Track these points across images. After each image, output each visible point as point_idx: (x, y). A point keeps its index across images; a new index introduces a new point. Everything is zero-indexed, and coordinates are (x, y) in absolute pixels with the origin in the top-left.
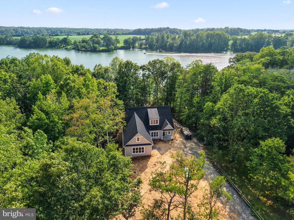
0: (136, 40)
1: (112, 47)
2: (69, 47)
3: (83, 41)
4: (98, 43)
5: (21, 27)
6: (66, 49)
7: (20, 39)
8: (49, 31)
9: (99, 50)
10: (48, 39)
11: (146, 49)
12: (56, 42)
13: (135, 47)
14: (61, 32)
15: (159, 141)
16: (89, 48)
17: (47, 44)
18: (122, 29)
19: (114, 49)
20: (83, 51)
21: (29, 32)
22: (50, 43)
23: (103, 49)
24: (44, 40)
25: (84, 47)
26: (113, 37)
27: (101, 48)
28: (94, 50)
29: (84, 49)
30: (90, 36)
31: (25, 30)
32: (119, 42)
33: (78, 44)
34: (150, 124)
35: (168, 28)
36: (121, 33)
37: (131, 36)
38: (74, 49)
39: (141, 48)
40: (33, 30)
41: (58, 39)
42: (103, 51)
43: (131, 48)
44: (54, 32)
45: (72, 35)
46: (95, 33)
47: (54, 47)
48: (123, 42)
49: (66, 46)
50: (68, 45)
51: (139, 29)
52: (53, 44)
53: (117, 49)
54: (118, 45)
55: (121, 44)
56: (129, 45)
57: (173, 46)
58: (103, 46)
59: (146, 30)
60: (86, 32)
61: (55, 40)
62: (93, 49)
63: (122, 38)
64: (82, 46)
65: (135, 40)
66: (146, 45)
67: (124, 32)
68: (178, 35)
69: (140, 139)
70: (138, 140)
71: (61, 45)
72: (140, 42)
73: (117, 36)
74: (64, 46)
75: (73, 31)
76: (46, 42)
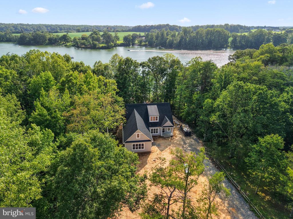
1: (112, 44)
2: (69, 44)
3: (83, 38)
4: (98, 40)
5: (21, 24)
6: (66, 46)
7: (19, 35)
8: (49, 28)
9: (99, 47)
10: (48, 36)
11: (145, 46)
12: (56, 39)
13: (135, 44)
14: (61, 29)
15: (159, 138)
16: (88, 45)
17: (47, 41)
18: (121, 26)
19: (114, 46)
20: (83, 48)
21: (28, 29)
22: (50, 40)
24: (44, 37)
25: (84, 44)
26: (113, 34)
27: (101, 45)
28: (94, 47)
29: (83, 46)
30: (90, 33)
31: (25, 27)
32: (119, 39)
33: (78, 41)
34: (150, 121)
35: (168, 25)
36: (121, 30)
38: (73, 46)
39: (140, 45)
40: (32, 27)
41: (58, 36)
42: (103, 48)
43: (130, 45)
44: (54, 29)
45: (72, 32)
46: (95, 30)
47: (54, 44)
48: (122, 39)
49: (65, 43)
50: (68, 42)
51: (139, 26)
52: (52, 41)
53: (117, 46)
54: (118, 42)
55: (121, 41)
56: (129, 42)
57: (172, 43)
58: (103, 43)
59: (145, 27)
60: (86, 29)
62: (93, 46)
63: (122, 35)
64: (82, 43)
65: (134, 37)
66: (145, 42)
67: (123, 29)
68: (178, 32)
69: (140, 136)
70: (138, 137)
71: (61, 42)
72: (140, 39)
73: (116, 33)
74: (63, 43)
75: (72, 28)
76: (46, 39)
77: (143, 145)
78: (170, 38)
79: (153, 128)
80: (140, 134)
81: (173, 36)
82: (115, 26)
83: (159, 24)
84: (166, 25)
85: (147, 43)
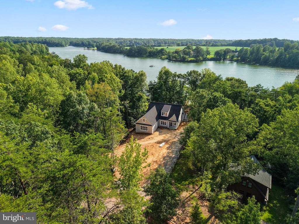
0: (228, 51)
1: (200, 58)
2: (164, 57)
3: (177, 52)
4: (188, 54)
5: (136, 39)
6: (161, 58)
7: (129, 48)
8: (156, 42)
9: (188, 60)
10: (149, 50)
11: (237, 61)
12: (154, 52)
13: (226, 59)
14: (166, 43)
15: (166, 128)
16: (179, 58)
17: (148, 54)
18: (224, 40)
19: (203, 61)
20: (174, 61)
21: (140, 42)
22: (150, 52)
23: (191, 60)
24: (145, 50)
25: (175, 57)
26: (204, 48)
27: (190, 59)
28: (183, 61)
29: (174, 59)
30: (183, 47)
31: (138, 41)
32: (209, 53)
33: (171, 54)
34: (162, 115)
35: (275, 39)
36: (220, 44)
37: (224, 48)
38: (167, 58)
39: (232, 60)
40: (143, 41)
41: (157, 49)
42: (191, 62)
43: (221, 60)
44: (159, 43)
45: (172, 45)
46: (187, 43)
47: (152, 56)
48: (214, 53)
49: (161, 56)
50: (164, 55)
51: (240, 41)
52: (152, 54)
53: (206, 60)
54: (208, 56)
55: (212, 56)
56: (220, 57)
57: (268, 59)
58: (193, 57)
59: (246, 41)
60: (179, 43)
61: (154, 50)
62: (182, 59)
63: (213, 50)
64: (173, 56)
65: (226, 52)
66: (238, 57)
67: (223, 44)
68: (278, 48)
69: (145, 121)
70: (144, 121)
71: (158, 55)
72: (231, 54)
73: (208, 47)
74: (160, 56)
75: (176, 42)
76: (147, 53)
77: (147, 128)
78: (267, 54)
79: (163, 121)
80: (145, 119)
81: (273, 52)
82: (217, 40)
83: (264, 38)
84: (273, 39)
85: (239, 58)
